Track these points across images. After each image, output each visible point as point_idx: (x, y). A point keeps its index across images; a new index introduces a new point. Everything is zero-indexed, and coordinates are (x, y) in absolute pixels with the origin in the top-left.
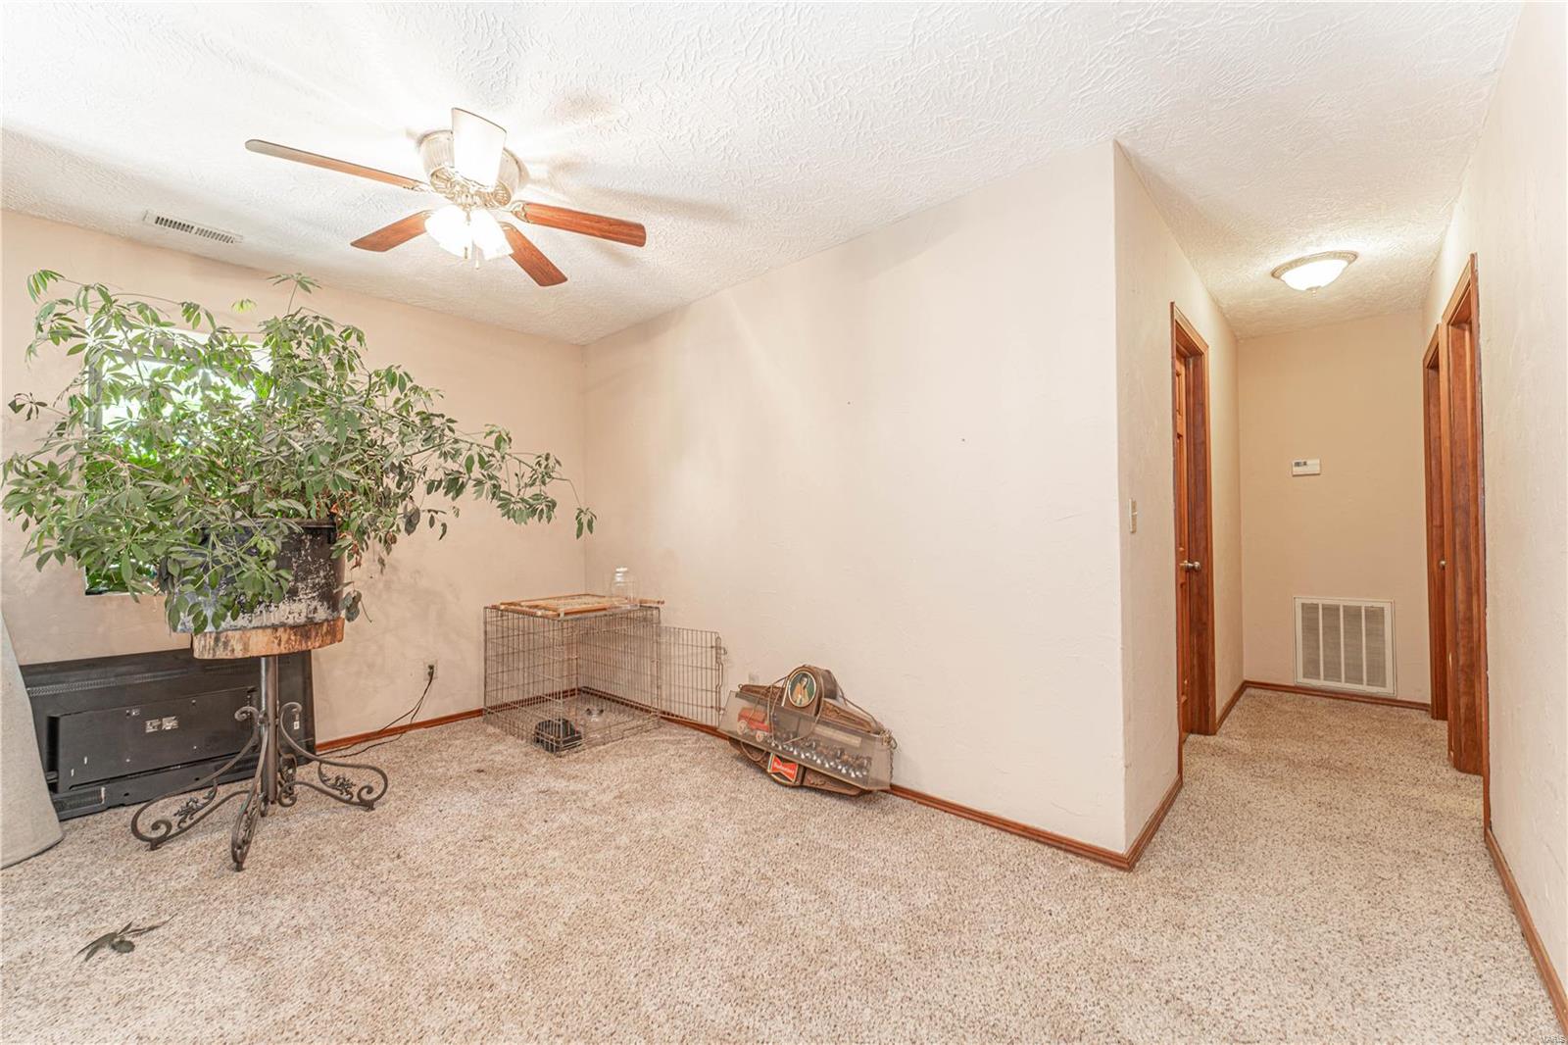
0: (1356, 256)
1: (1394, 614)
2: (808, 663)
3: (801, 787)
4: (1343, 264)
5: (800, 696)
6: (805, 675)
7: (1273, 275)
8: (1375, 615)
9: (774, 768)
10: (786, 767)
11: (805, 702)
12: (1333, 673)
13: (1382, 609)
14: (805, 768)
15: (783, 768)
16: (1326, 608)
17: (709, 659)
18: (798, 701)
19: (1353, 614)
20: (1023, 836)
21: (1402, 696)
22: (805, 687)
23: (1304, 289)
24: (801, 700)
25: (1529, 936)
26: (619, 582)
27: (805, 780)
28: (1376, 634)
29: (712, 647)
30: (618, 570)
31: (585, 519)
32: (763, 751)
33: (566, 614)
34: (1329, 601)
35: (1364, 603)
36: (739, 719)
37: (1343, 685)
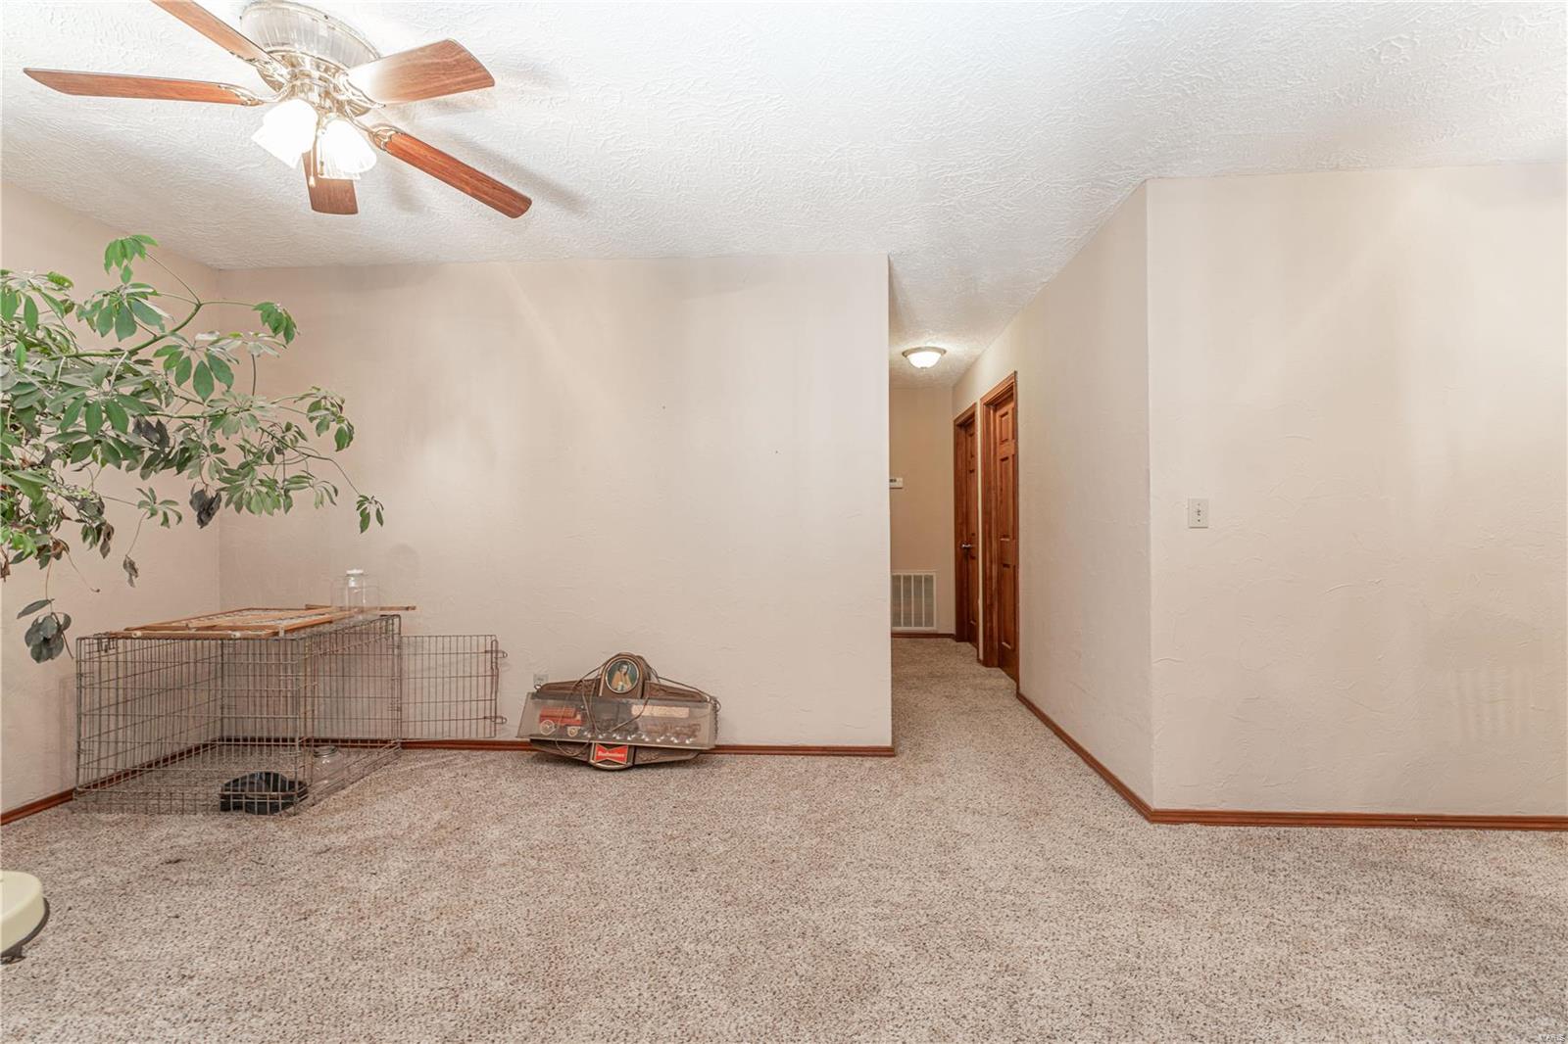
0: (945, 352)
1: (937, 578)
2: (624, 651)
3: (635, 766)
4: (939, 355)
5: (621, 683)
6: (625, 663)
7: (903, 354)
8: (929, 580)
9: (598, 758)
10: (613, 752)
11: (628, 687)
12: (908, 623)
13: (932, 577)
14: (636, 747)
15: (611, 755)
16: (905, 577)
17: (483, 665)
18: (619, 689)
19: (918, 579)
20: (823, 755)
21: (940, 632)
22: (625, 674)
23: (919, 367)
24: (623, 687)
25: (1059, 733)
26: (355, 588)
27: (637, 758)
28: (929, 593)
29: (486, 652)
30: (349, 572)
31: (372, 510)
32: (585, 743)
33: (286, 632)
34: (906, 574)
35: (922, 573)
36: (541, 721)
37: (913, 629)
